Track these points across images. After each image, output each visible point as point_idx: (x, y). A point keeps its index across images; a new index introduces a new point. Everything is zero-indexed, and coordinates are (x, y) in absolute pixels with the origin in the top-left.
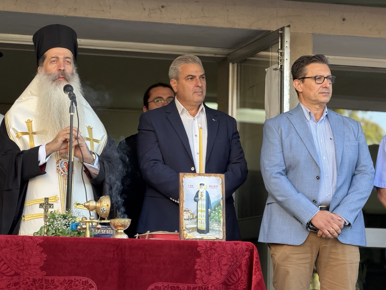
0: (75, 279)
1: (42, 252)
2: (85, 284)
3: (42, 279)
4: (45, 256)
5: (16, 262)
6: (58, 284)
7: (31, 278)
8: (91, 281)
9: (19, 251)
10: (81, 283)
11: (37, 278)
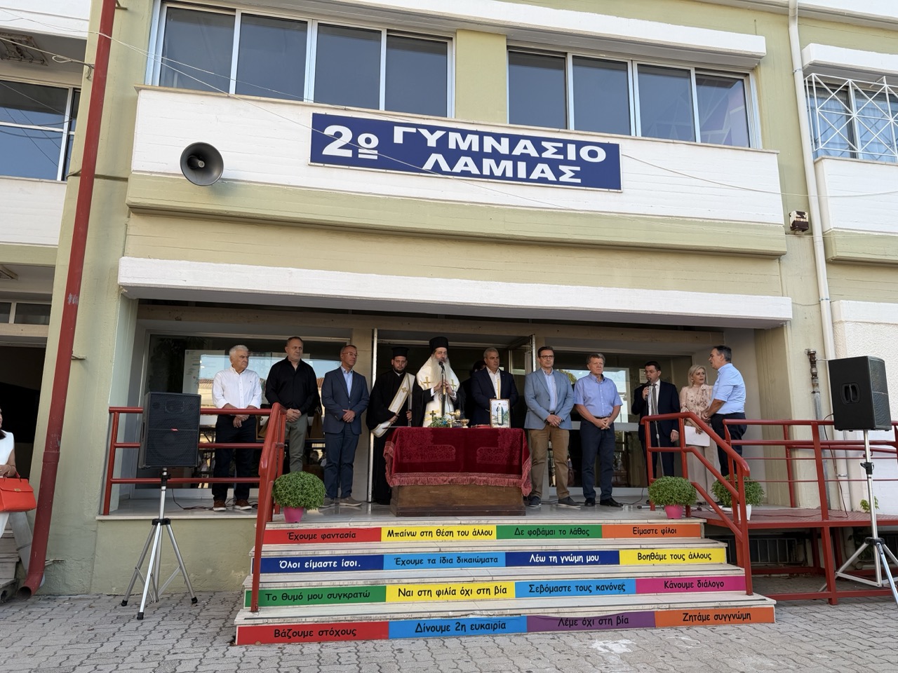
0: (446, 446)
1: (431, 434)
3: (432, 446)
4: (433, 436)
5: (421, 439)
6: (438, 448)
7: (427, 446)
8: (453, 447)
9: (422, 434)
10: (449, 448)
11: (430, 445)
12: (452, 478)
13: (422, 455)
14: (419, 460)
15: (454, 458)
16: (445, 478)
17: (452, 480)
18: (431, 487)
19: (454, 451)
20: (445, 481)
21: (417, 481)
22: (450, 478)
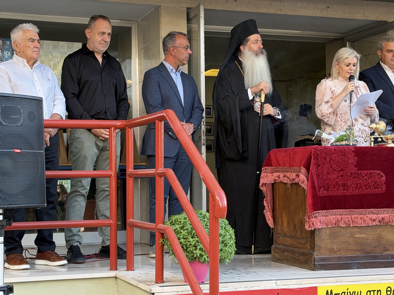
0: (373, 172)
1: (355, 156)
2: (379, 175)
3: (356, 172)
4: (357, 158)
5: (341, 162)
6: (364, 175)
7: (350, 172)
8: (382, 173)
9: (342, 155)
10: (377, 174)
11: (353, 172)
12: (384, 216)
13: (344, 185)
14: (341, 192)
15: (384, 189)
16: (374, 217)
17: (383, 219)
18: (356, 230)
19: (384, 178)
20: (374, 220)
21: (338, 221)
22: (381, 216)
